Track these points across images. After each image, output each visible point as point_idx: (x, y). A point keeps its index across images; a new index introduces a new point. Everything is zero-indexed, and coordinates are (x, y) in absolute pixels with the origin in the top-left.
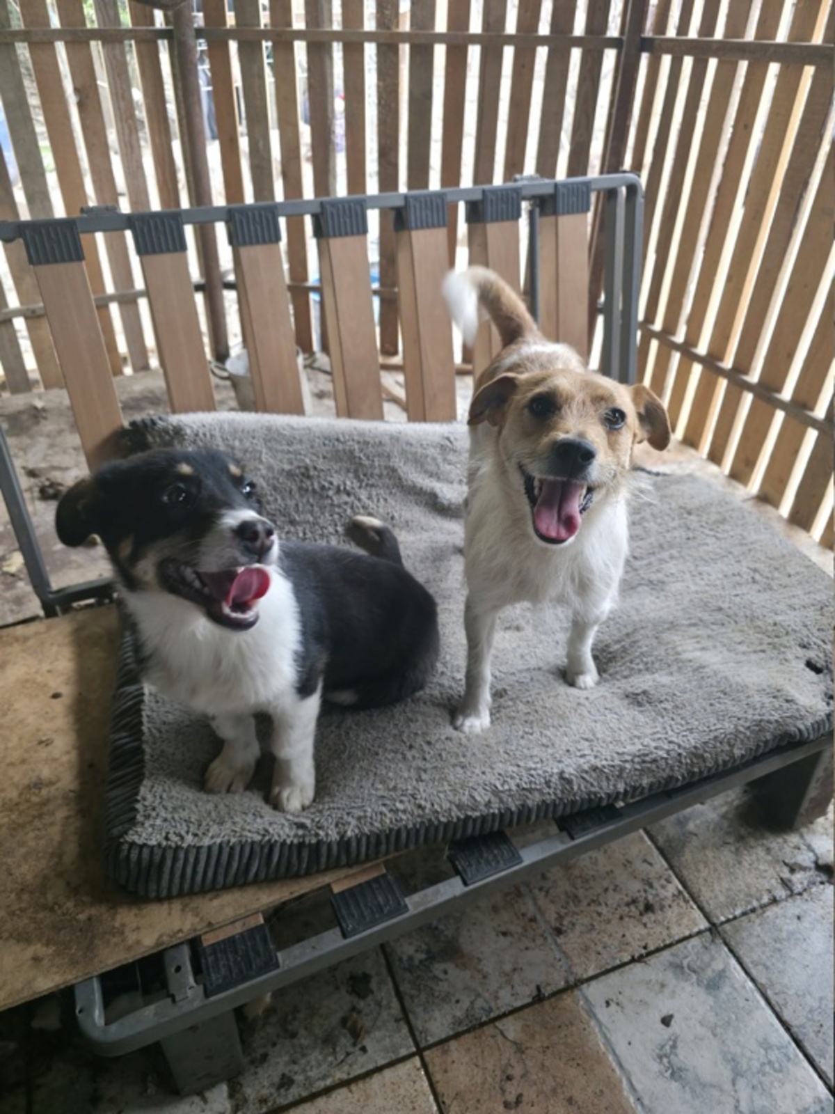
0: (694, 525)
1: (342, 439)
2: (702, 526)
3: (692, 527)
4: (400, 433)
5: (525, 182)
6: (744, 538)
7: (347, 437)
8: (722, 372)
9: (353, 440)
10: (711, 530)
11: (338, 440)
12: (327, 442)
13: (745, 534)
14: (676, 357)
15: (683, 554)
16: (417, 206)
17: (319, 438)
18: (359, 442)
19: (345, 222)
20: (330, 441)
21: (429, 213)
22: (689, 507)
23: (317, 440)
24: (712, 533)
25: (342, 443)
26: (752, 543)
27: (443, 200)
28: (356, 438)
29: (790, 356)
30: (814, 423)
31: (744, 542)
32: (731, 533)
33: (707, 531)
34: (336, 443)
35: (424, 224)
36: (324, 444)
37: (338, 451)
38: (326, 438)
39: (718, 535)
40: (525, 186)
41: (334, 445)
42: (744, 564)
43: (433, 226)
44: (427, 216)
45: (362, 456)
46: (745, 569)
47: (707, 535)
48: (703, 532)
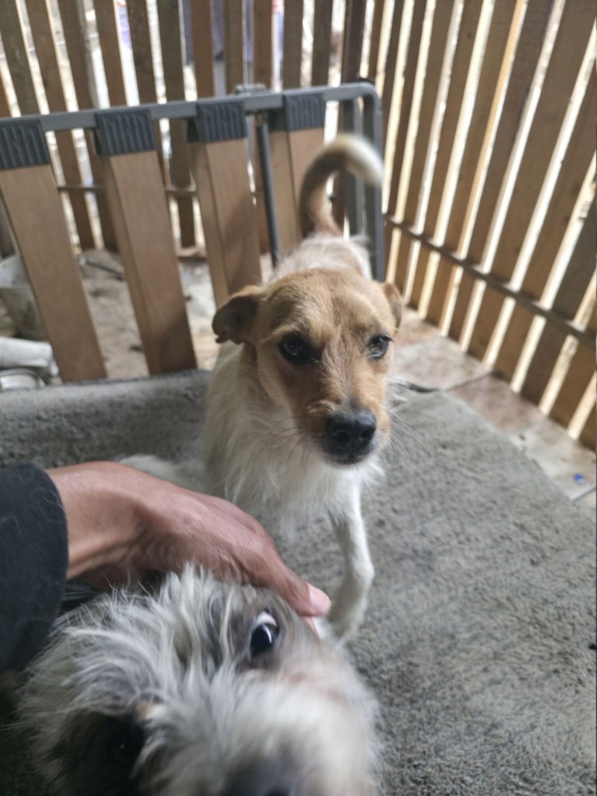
0: (452, 464)
1: (44, 416)
2: (459, 465)
3: (449, 466)
4: (123, 396)
5: (248, 95)
6: (504, 480)
7: (52, 413)
8: (457, 263)
9: (60, 415)
10: (470, 469)
11: (39, 418)
12: (23, 423)
13: (505, 474)
14: (416, 247)
15: (446, 506)
16: (113, 126)
17: (12, 420)
18: (67, 416)
19: (15, 150)
20: (28, 420)
21: (130, 135)
22: (444, 438)
23: (9, 423)
24: (470, 474)
25: (44, 420)
26: (514, 486)
27: (146, 117)
28: (63, 412)
29: (517, 250)
30: (542, 312)
31: (505, 485)
32: (490, 473)
33: (466, 472)
34: (37, 423)
35: (126, 148)
36: (20, 426)
37: (40, 432)
38: (22, 419)
39: (478, 476)
40: (248, 99)
41: (34, 426)
42: (511, 518)
43: (138, 150)
44: (127, 138)
45: (74, 429)
46: (513, 528)
47: (467, 477)
48: (461, 473)
